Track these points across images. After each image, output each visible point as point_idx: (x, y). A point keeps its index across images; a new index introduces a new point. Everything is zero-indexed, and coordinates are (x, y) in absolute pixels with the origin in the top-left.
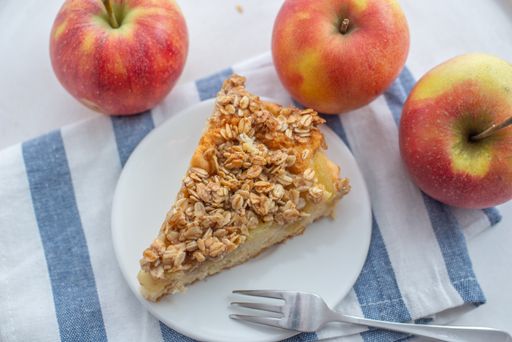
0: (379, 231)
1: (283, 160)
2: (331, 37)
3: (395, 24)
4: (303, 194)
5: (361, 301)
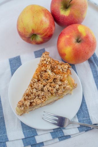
0: (84, 98)
1: (59, 77)
2: (75, 43)
3: (93, 41)
4: (64, 88)
5: (78, 118)
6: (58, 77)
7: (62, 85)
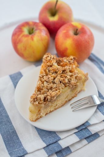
4: (76, 78)
5: (100, 111)
6: (67, 67)
7: (73, 75)
